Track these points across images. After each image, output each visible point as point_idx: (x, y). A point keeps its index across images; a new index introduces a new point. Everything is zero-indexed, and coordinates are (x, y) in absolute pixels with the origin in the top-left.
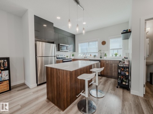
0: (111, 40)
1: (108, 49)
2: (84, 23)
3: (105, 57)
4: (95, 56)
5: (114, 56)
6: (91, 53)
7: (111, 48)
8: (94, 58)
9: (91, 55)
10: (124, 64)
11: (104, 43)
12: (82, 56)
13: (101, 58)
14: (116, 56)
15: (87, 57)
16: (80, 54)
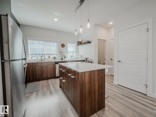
0: (69, 45)
1: (67, 52)
4: (55, 58)
5: (71, 57)
6: (49, 55)
8: (54, 60)
9: (49, 57)
12: (34, 58)
13: (62, 59)
14: (72, 57)
15: (45, 59)
16: (30, 55)
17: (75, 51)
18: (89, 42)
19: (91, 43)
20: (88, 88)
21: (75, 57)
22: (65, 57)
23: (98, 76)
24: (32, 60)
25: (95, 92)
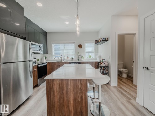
0: (86, 44)
1: (84, 53)
2: (67, 23)
3: (82, 59)
4: (72, 58)
6: (68, 56)
7: (86, 51)
8: (72, 60)
9: (68, 58)
10: (105, 64)
11: (80, 46)
12: (56, 58)
13: (79, 60)
14: (90, 58)
15: (64, 59)
16: (54, 56)
17: (94, 51)
18: (106, 40)
19: (108, 40)
20: (58, 99)
21: (94, 58)
22: (82, 58)
23: (74, 87)
24: (55, 60)
25: (68, 106)
